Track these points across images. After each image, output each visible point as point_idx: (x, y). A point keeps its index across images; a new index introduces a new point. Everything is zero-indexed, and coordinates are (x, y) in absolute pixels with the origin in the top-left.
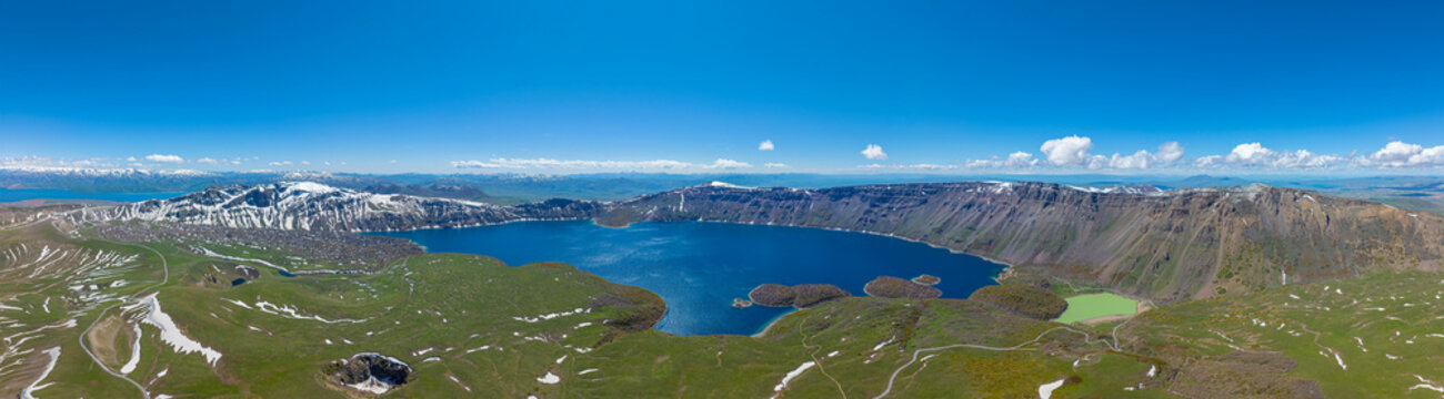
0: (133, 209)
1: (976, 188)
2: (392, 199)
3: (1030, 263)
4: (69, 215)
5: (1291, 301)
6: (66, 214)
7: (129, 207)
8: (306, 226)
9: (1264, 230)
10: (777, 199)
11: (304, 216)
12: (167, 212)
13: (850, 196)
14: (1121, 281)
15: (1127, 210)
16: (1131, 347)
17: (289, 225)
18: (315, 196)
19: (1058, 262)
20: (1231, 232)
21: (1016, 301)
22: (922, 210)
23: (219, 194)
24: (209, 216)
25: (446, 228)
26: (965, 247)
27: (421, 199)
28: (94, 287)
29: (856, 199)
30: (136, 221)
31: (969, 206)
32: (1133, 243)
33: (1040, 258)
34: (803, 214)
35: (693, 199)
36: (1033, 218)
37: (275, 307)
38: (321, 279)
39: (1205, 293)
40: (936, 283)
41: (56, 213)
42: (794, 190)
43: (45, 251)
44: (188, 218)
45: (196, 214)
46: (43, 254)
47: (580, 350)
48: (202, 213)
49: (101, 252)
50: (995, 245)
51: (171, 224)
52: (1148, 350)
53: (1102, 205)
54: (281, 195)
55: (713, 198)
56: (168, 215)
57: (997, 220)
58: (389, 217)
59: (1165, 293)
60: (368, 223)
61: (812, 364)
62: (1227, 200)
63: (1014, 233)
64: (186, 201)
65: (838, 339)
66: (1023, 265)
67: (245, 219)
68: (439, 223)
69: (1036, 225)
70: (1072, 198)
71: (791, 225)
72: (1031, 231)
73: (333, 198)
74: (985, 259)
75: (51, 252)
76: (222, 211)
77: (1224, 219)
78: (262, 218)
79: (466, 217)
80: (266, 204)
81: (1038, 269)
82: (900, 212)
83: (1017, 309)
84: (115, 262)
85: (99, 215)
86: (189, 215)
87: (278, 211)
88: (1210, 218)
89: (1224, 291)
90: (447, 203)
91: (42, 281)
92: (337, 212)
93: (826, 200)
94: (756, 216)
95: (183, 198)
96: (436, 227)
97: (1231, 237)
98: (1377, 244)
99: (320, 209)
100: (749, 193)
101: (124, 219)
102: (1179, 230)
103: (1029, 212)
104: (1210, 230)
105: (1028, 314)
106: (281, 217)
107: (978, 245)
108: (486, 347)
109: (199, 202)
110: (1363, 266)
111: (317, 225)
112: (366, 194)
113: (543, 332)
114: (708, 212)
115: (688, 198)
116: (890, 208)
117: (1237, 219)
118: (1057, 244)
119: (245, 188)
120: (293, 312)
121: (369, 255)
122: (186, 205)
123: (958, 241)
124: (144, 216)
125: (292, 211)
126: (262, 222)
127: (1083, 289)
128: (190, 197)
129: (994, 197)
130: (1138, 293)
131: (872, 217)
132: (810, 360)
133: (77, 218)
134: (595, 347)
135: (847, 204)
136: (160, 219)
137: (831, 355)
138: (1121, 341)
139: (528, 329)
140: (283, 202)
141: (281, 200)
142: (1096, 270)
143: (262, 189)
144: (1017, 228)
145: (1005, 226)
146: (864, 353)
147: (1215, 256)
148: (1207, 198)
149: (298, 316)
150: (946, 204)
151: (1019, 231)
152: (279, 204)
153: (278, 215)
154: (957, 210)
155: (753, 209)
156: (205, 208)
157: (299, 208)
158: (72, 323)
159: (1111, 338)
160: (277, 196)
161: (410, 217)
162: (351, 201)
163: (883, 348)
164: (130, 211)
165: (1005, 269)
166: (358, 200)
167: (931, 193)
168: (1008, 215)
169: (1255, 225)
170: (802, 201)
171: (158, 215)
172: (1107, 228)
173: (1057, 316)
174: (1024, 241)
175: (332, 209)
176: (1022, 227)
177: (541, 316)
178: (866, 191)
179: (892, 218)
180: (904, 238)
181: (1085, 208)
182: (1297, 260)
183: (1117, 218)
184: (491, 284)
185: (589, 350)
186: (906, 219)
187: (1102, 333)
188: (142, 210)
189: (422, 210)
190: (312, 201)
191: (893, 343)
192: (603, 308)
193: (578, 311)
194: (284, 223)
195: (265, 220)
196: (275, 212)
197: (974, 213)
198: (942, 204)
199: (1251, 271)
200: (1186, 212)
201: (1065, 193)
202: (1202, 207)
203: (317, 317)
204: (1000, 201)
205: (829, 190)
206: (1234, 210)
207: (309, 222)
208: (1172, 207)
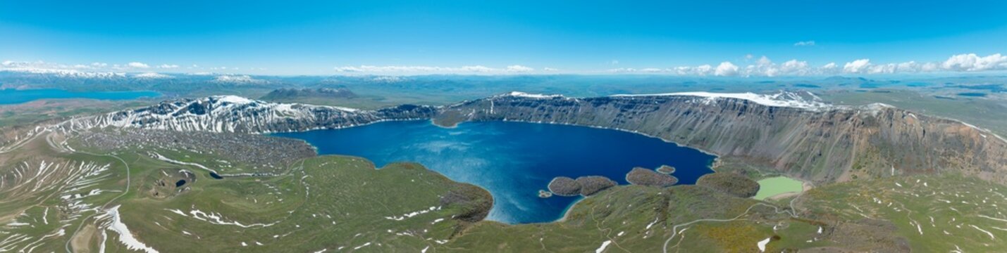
0: (108, 118)
1: (691, 100)
2: (292, 107)
3: (731, 154)
4: (60, 127)
5: (896, 187)
6: (58, 126)
7: (105, 117)
8: (231, 129)
9: (882, 138)
10: (557, 105)
11: (229, 121)
12: (132, 120)
13: (607, 103)
14: (793, 168)
15: (793, 119)
16: (803, 214)
17: (219, 129)
18: (237, 106)
19: (749, 154)
20: (860, 138)
21: (728, 185)
22: (656, 115)
23: (169, 106)
24: (163, 123)
25: (330, 129)
26: (687, 142)
27: (313, 107)
28: (78, 196)
29: (611, 105)
30: (111, 128)
31: (688, 113)
32: (798, 143)
33: (737, 151)
34: (574, 116)
35: (499, 105)
36: (731, 123)
37: (205, 215)
38: (241, 181)
39: (844, 178)
40: (673, 172)
41: (50, 126)
42: (568, 99)
43: (43, 165)
44: (148, 125)
45: (154, 121)
46: (41, 168)
47: (439, 242)
48: (158, 120)
49: (83, 163)
50: (707, 141)
51: (135, 129)
52: (814, 217)
53: (776, 114)
54: (213, 105)
55: (513, 104)
56: (133, 123)
57: (707, 124)
58: (290, 121)
59: (819, 177)
60: (275, 126)
61: (609, 242)
62: (859, 116)
63: (719, 133)
64: (146, 112)
65: (621, 223)
66: (727, 156)
67: (188, 124)
68: (325, 125)
69: (734, 128)
70: (756, 110)
71: (567, 124)
72: (730, 132)
73: (251, 107)
74: (701, 151)
75: (47, 166)
76: (172, 118)
77: (857, 129)
78: (200, 122)
79: (344, 120)
80: (203, 113)
81: (737, 159)
82: (641, 115)
83: (729, 191)
84: (93, 171)
85: (83, 124)
86: (149, 122)
87: (212, 117)
88: (847, 129)
89: (856, 177)
90: (331, 110)
91: (42, 194)
92: (253, 118)
93: (590, 105)
94: (543, 117)
95: (144, 110)
96: (323, 128)
97: (861, 142)
98: (954, 153)
99: (241, 116)
100: (537, 101)
101: (101, 126)
102: (827, 136)
103: (729, 119)
104: (847, 137)
105: (736, 194)
106: (213, 122)
107: (695, 141)
108: (368, 244)
109: (156, 113)
110: (943, 167)
111: (238, 129)
112: (274, 104)
113: (409, 228)
114: (510, 115)
115: (496, 104)
116: (634, 113)
117: (865, 130)
118: (747, 140)
119: (189, 101)
120: (217, 218)
121: (276, 158)
122: (147, 115)
123: (682, 138)
124: (117, 124)
125: (222, 117)
126: (200, 126)
127: (767, 174)
128: (149, 109)
129: (705, 107)
130: (802, 177)
131: (622, 118)
132: (606, 239)
133: (67, 127)
134: (450, 239)
135: (605, 109)
136: (128, 125)
137: (620, 234)
138: (797, 211)
139: (398, 226)
140: (215, 110)
141: (213, 109)
142: (774, 161)
143: (200, 102)
144: (721, 130)
145: (713, 129)
146: (641, 231)
147: (850, 154)
148: (845, 114)
149: (222, 223)
150: (671, 110)
151: (722, 133)
152: (212, 112)
153: (212, 120)
154: (679, 115)
155: (540, 112)
156: (160, 116)
157: (226, 115)
158: (62, 232)
159: (790, 209)
160: (210, 106)
161: (304, 121)
162: (263, 110)
163: (651, 227)
164: (106, 120)
165: (715, 159)
166: (268, 109)
167: (662, 102)
168: (715, 121)
169: (876, 134)
170: (573, 107)
171: (126, 123)
172: (779, 131)
173: (755, 194)
174: (727, 139)
175: (249, 116)
176: (724, 130)
177: (406, 215)
178: (618, 100)
179: (635, 119)
180: (645, 135)
181: (765, 117)
182: (901, 160)
183: (786, 124)
184: (365, 187)
185: (446, 241)
186: (645, 121)
187: (784, 205)
188: (114, 119)
189: (313, 116)
190: (235, 110)
191: (658, 223)
192: (450, 205)
193: (432, 208)
194: (216, 126)
195: (202, 124)
196: (209, 118)
197: (691, 118)
198: (669, 110)
199: (873, 165)
200: (831, 124)
201: (751, 106)
202: (842, 121)
203: (236, 223)
204: (709, 110)
205: (592, 99)
206: (863, 123)
207: (233, 126)
208: (822, 120)
